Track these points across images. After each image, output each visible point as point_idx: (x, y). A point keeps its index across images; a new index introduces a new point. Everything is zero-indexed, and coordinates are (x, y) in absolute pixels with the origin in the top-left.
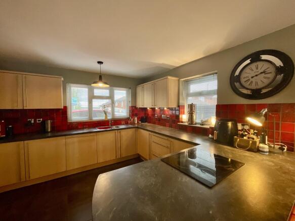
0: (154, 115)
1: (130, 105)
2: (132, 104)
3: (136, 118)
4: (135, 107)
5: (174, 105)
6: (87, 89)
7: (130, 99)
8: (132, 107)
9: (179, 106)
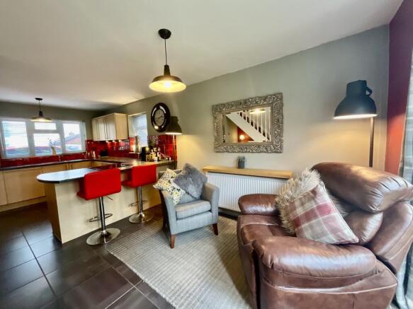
0: (112, 148)
1: (86, 139)
2: (87, 137)
3: (94, 152)
4: (91, 141)
5: (125, 138)
6: (24, 123)
7: (85, 133)
8: (88, 141)
9: (129, 138)
